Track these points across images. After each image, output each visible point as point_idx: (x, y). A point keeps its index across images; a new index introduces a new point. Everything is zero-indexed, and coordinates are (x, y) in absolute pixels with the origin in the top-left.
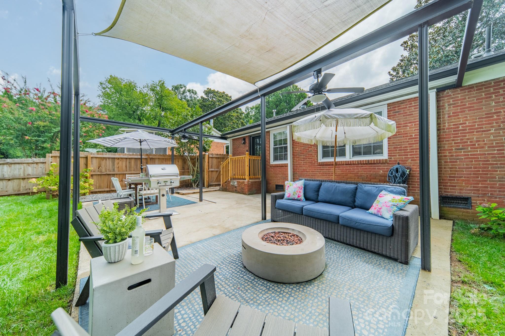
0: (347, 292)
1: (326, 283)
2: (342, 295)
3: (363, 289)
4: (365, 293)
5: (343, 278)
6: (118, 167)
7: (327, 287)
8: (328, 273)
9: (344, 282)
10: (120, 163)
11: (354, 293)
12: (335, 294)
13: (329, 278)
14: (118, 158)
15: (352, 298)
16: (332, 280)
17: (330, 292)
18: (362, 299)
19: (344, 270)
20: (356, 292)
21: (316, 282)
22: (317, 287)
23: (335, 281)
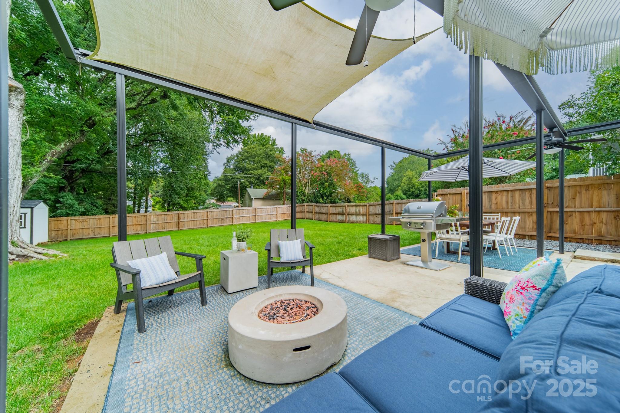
0: (187, 378)
1: (215, 365)
2: (188, 371)
3: (173, 401)
4: (168, 399)
5: (209, 390)
6: (497, 203)
7: (209, 363)
8: (232, 377)
9: (202, 385)
10: (499, 197)
11: (178, 385)
12: (194, 366)
13: (220, 372)
14: (496, 192)
15: (176, 377)
16: (215, 374)
17: (201, 362)
18: (165, 388)
19: (223, 403)
20: (178, 389)
21: (223, 356)
22: (216, 354)
23: (211, 375)
